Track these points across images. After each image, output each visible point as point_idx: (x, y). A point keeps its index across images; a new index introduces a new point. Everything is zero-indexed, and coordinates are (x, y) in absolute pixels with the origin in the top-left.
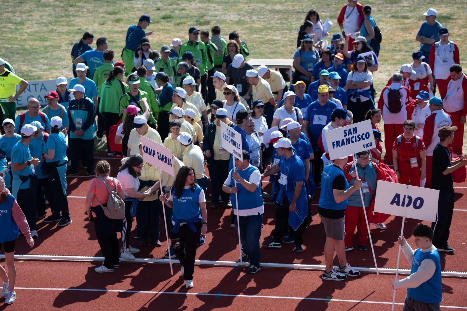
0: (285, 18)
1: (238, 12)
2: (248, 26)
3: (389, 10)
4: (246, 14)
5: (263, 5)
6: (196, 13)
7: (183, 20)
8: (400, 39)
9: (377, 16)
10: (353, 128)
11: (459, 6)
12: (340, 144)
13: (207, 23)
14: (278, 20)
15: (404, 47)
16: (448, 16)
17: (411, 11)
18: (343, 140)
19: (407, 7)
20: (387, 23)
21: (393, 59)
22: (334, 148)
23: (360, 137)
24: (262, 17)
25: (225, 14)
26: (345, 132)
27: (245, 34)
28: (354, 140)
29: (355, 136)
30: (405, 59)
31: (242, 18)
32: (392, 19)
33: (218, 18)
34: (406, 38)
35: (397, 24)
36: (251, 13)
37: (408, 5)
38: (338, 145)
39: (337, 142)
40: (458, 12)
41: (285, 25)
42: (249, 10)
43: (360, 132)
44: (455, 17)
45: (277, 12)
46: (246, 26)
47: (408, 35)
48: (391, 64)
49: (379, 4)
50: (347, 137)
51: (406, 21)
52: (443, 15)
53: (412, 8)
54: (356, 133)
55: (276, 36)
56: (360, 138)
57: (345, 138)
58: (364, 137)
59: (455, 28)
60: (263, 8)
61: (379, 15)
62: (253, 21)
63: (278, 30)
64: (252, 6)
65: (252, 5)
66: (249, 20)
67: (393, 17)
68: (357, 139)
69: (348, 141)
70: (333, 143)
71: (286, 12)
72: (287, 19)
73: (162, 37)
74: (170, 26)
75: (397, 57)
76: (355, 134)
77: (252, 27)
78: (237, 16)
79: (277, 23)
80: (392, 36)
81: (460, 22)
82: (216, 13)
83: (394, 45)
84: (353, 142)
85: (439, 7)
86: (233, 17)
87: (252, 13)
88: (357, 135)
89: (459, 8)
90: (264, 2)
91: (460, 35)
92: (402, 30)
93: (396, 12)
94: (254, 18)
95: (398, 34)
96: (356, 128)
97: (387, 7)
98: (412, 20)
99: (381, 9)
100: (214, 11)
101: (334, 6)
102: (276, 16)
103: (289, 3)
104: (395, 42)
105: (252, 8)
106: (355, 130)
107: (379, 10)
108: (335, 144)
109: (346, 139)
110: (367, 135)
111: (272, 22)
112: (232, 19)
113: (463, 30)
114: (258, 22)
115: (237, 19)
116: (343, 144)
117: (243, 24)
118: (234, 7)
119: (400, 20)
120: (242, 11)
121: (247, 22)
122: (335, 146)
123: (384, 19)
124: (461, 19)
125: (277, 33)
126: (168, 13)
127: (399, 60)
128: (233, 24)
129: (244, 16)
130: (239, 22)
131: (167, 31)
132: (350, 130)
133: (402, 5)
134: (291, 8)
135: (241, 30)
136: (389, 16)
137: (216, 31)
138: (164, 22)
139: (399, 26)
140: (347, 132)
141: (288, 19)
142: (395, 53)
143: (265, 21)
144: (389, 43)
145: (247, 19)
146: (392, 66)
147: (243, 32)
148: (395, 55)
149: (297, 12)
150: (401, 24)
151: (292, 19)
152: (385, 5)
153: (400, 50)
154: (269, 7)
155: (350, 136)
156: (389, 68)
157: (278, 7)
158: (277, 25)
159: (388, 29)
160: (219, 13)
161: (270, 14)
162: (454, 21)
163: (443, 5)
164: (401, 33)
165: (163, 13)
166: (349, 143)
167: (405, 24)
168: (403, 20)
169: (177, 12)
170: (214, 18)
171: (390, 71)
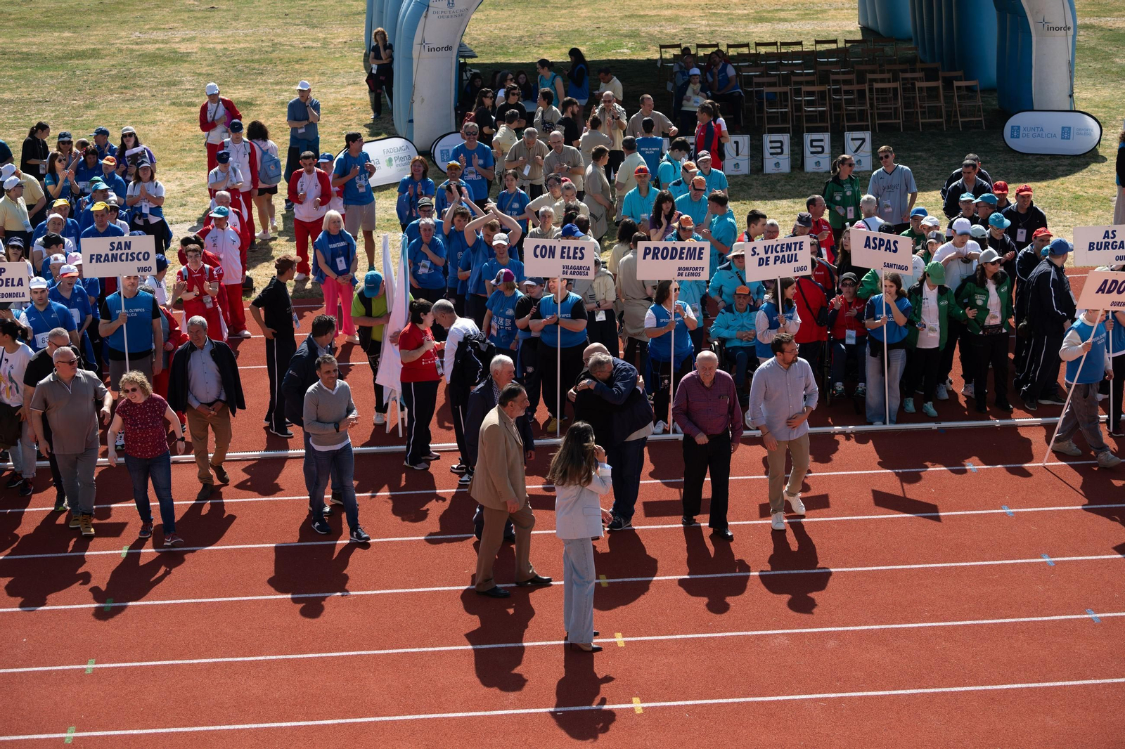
0: (19, 111)
3: (167, 95)
8: (190, 135)
9: (151, 104)
10: (126, 243)
11: (261, 87)
12: (102, 259)
14: (10, 113)
15: (195, 146)
16: (250, 101)
17: (198, 96)
18: (107, 255)
19: (192, 90)
20: (167, 113)
21: (184, 163)
22: (91, 262)
23: (135, 256)
26: (112, 244)
28: (124, 257)
29: (127, 254)
30: (200, 161)
32: (172, 107)
35: (181, 114)
38: (98, 260)
39: (97, 255)
40: (261, 95)
41: (21, 121)
43: (134, 249)
44: (258, 102)
45: (8, 102)
48: (181, 170)
49: (151, 87)
50: (115, 252)
52: (242, 100)
53: (198, 92)
54: (129, 249)
55: (10, 136)
56: (133, 257)
57: (110, 253)
58: (141, 256)
61: (155, 102)
63: (12, 127)
67: (174, 104)
68: (130, 258)
69: (114, 258)
70: (92, 256)
71: (20, 101)
72: (22, 112)
75: (189, 160)
76: (127, 251)
79: (9, 119)
80: (176, 131)
81: (267, 109)
83: (181, 143)
84: (122, 260)
85: (235, 90)
88: (130, 252)
89: (262, 90)
93: (177, 98)
95: (184, 127)
96: (130, 242)
97: (164, 91)
99: (155, 93)
101: (88, 91)
102: (6, 109)
104: (182, 138)
106: (128, 245)
107: (153, 96)
108: (95, 257)
109: (113, 255)
110: (146, 256)
113: (272, 119)
116: (106, 259)
119: (184, 108)
122: (94, 261)
123: (162, 108)
124: (266, 105)
125: (12, 132)
127: (191, 164)
132: (120, 243)
133: (183, 87)
136: (168, 102)
140: (115, 245)
141: (24, 112)
142: (185, 154)
144: (173, 141)
148: (185, 157)
149: (36, 102)
150: (186, 114)
152: (160, 88)
153: (190, 150)
155: (119, 252)
156: (179, 174)
157: (7, 95)
158: (10, 121)
159: (170, 121)
162: (257, 108)
163: (240, 87)
166: (116, 261)
167: (192, 113)
168: (189, 108)
171: (180, 179)
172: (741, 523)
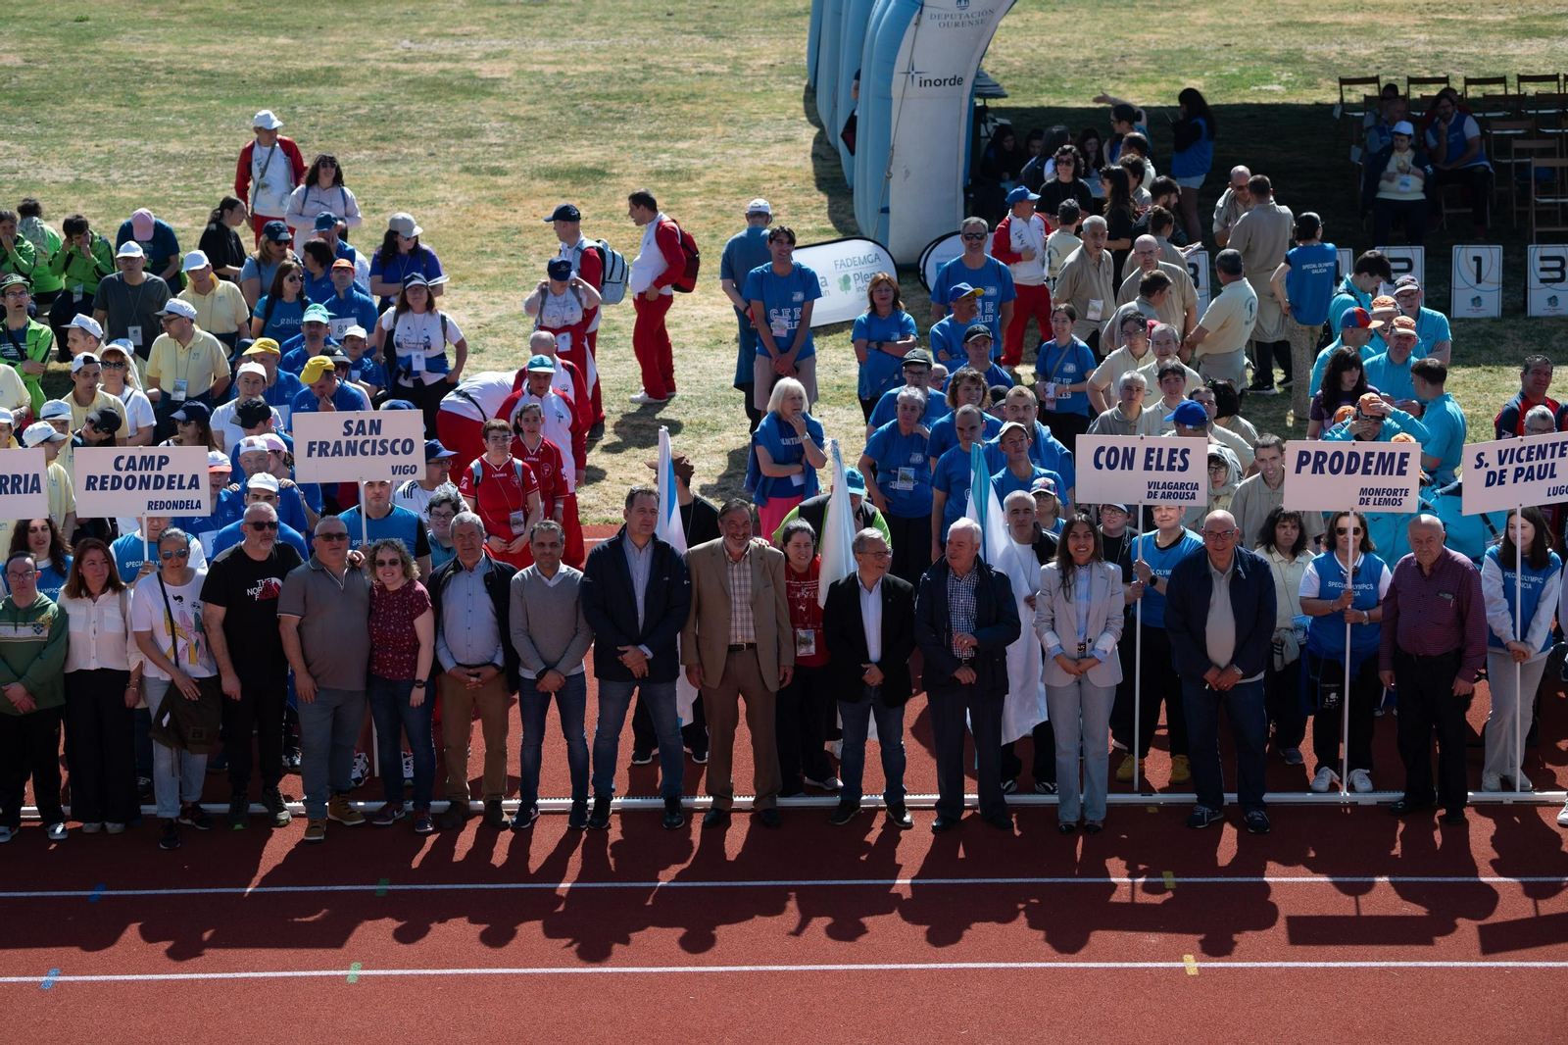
0: (194, 176)
1: (72, 162)
2: (102, 195)
3: (456, 154)
4: (91, 165)
5: (135, 142)
8: (493, 226)
9: (427, 169)
10: (372, 422)
11: (622, 143)
12: (330, 451)
14: (178, 179)
15: (503, 246)
16: (600, 167)
17: (510, 157)
18: (338, 443)
19: (500, 145)
20: (454, 185)
21: (482, 275)
22: (309, 455)
23: (388, 445)
24: (136, 173)
25: (37, 167)
26: (346, 424)
27: (95, 216)
28: (368, 448)
29: (374, 442)
30: (509, 274)
31: (85, 177)
32: (465, 176)
33: (19, 176)
34: (506, 224)
35: (480, 189)
36: (108, 161)
37: (499, 141)
38: (323, 452)
39: (321, 443)
40: (620, 158)
41: (197, 193)
42: (101, 156)
43: (388, 433)
44: (615, 171)
45: (175, 159)
46: (96, 196)
47: (508, 214)
48: (477, 288)
49: (430, 139)
50: (352, 438)
51: (501, 180)
52: (588, 166)
53: (511, 150)
54: (378, 433)
55: (178, 220)
56: (385, 448)
57: (344, 440)
58: (398, 447)
59: (620, 197)
60: (136, 150)
61: (434, 166)
62: (114, 184)
63: (180, 204)
64: (107, 144)
65: (106, 141)
66: (101, 181)
67: (467, 170)
68: (379, 448)
69: (352, 449)
70: (311, 444)
71: (197, 158)
72: (200, 177)
75: (491, 270)
76: (374, 437)
77: (114, 198)
78: (69, 171)
79: (176, 188)
80: (470, 218)
82: (14, 163)
83: (478, 240)
84: (365, 453)
85: (575, 147)
86: (57, 172)
87: (108, 163)
88: (379, 438)
89: (622, 148)
90: (138, 135)
92: (493, 202)
93: (472, 159)
94: (116, 175)
95: (484, 212)
96: (380, 421)
97: (450, 146)
98: (515, 177)
99: (435, 151)
100: (8, 157)
101: (317, 144)
102: (171, 171)
103: (200, 137)
104: (481, 231)
105: (106, 149)
106: (376, 427)
107: (432, 155)
108: (317, 447)
109: (348, 442)
110: (408, 447)
111: (165, 184)
112: (57, 178)
114: (127, 186)
115: (71, 179)
116: (338, 452)
117: (88, 190)
118: (58, 148)
119: (485, 177)
120: (81, 156)
121: (98, 187)
122: (315, 453)
123: (445, 176)
124: (629, 175)
125: (180, 212)
127: (495, 278)
128: (61, 191)
129: (88, 170)
130: (76, 186)
132: (361, 423)
133: (484, 140)
134: (207, 149)
135: (85, 206)
136: (457, 167)
137: (31, 211)
139: (484, 193)
140: (354, 426)
141: (204, 177)
142: (484, 260)
143: (146, 183)
144: (465, 236)
145: (96, 177)
146: (480, 293)
147: (91, 211)
148: (485, 266)
150: (488, 188)
151: (213, 177)
152: (443, 140)
153: (494, 253)
154: (150, 148)
155: (360, 438)
156: (473, 296)
157: (174, 147)
158: (178, 193)
159: (459, 200)
160: (21, 164)
161: (156, 163)
162: (614, 181)
163: (585, 143)
164: (492, 211)
166: (354, 454)
168: (493, 178)
170: (9, 177)
171: (475, 304)
172: (1473, 964)
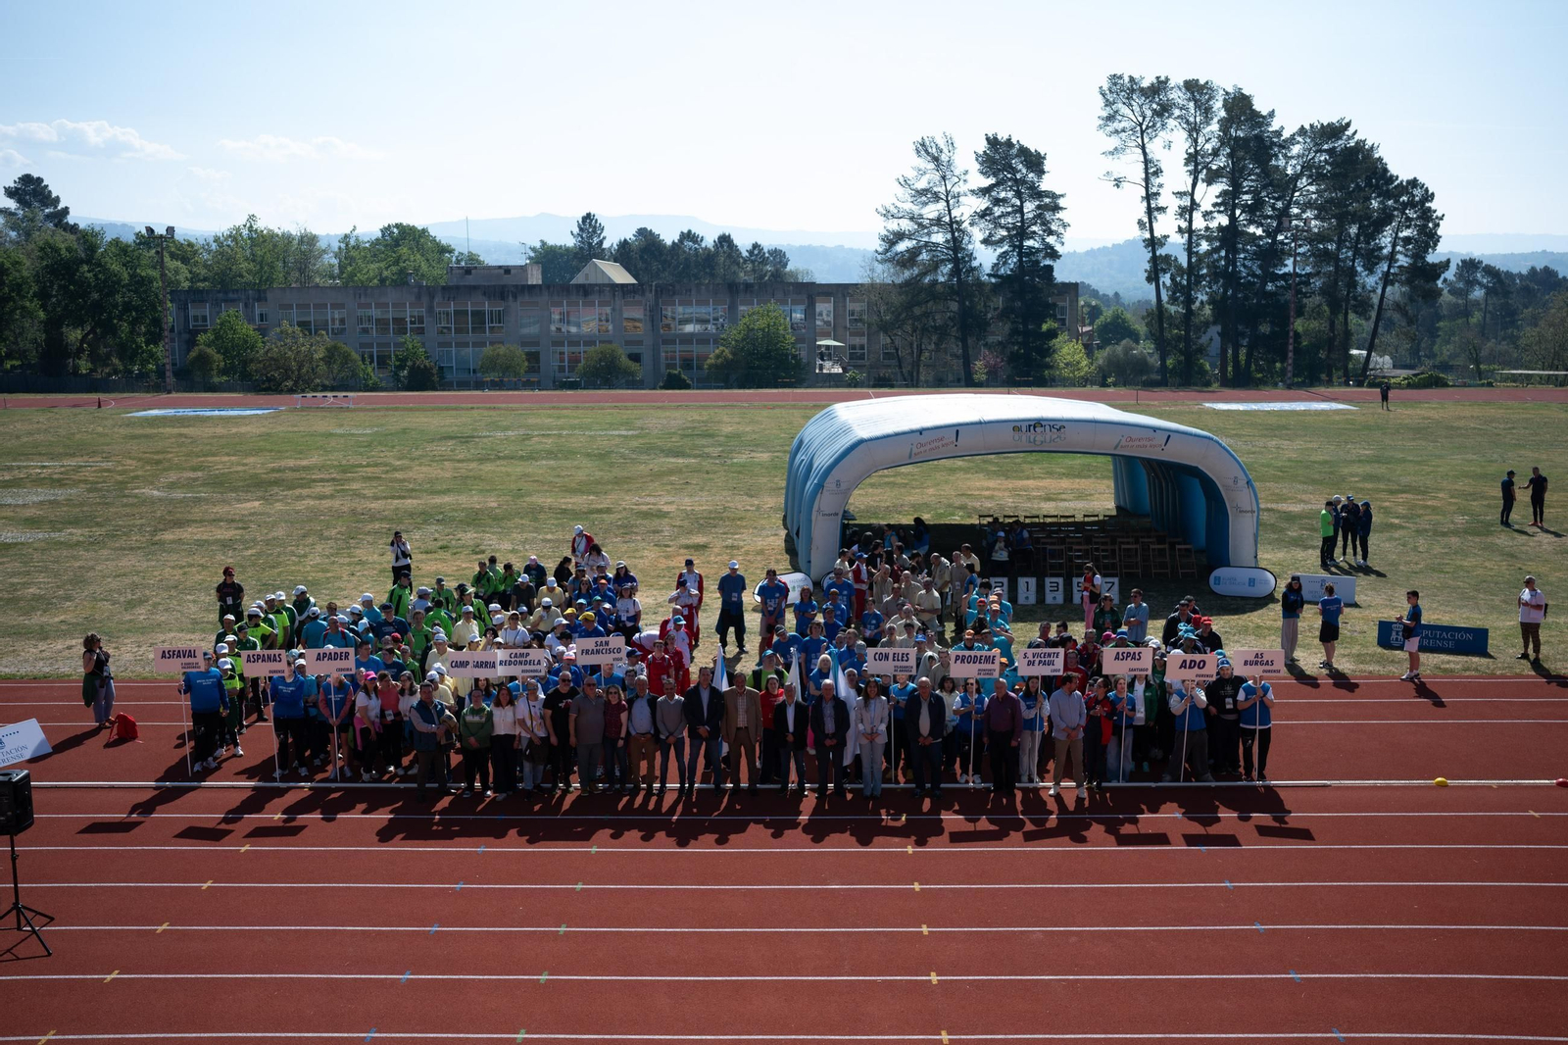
1: (510, 542)
3: (652, 539)
5: (535, 535)
6: (471, 543)
7: (459, 550)
8: (664, 566)
10: (606, 641)
12: (590, 652)
13: (483, 552)
14: (549, 548)
17: (672, 540)
18: (594, 650)
19: (668, 536)
20: (649, 551)
23: (612, 650)
25: (499, 544)
26: (596, 642)
28: (603, 651)
29: (605, 649)
32: (654, 547)
35: (660, 552)
36: (524, 543)
37: (669, 534)
38: (587, 653)
39: (585, 650)
43: (611, 646)
45: (549, 541)
48: (656, 589)
50: (597, 647)
51: (668, 549)
53: (673, 538)
54: (607, 645)
58: (615, 650)
60: (536, 538)
64: (525, 535)
67: (656, 545)
68: (607, 651)
69: (598, 652)
71: (557, 540)
72: (558, 547)
73: (439, 566)
74: (447, 555)
75: (662, 583)
76: (606, 647)
79: (547, 552)
82: (491, 542)
84: (603, 653)
86: (507, 546)
88: (608, 647)
91: (717, 562)
92: (665, 557)
93: (658, 541)
94: (527, 547)
96: (608, 641)
97: (650, 536)
102: (548, 545)
106: (607, 643)
109: (596, 649)
110: (619, 650)
112: (504, 548)
115: (509, 549)
116: (593, 653)
119: (662, 548)
120: (514, 540)
122: (584, 654)
123: (647, 548)
125: (550, 561)
126: (445, 543)
127: (663, 586)
128: (504, 553)
130: (514, 551)
131: (444, 561)
132: (601, 642)
133: (663, 534)
134: (561, 537)
136: (652, 544)
137: (493, 560)
138: (441, 552)
139: (661, 554)
140: (598, 643)
142: (660, 579)
145: (521, 548)
150: (663, 552)
152: (648, 534)
153: (664, 576)
154: (540, 537)
155: (601, 648)
156: (655, 593)
157: (549, 537)
158: (548, 554)
164: (663, 560)
165: (440, 544)
166: (599, 654)
168: (665, 548)
169: (453, 542)
